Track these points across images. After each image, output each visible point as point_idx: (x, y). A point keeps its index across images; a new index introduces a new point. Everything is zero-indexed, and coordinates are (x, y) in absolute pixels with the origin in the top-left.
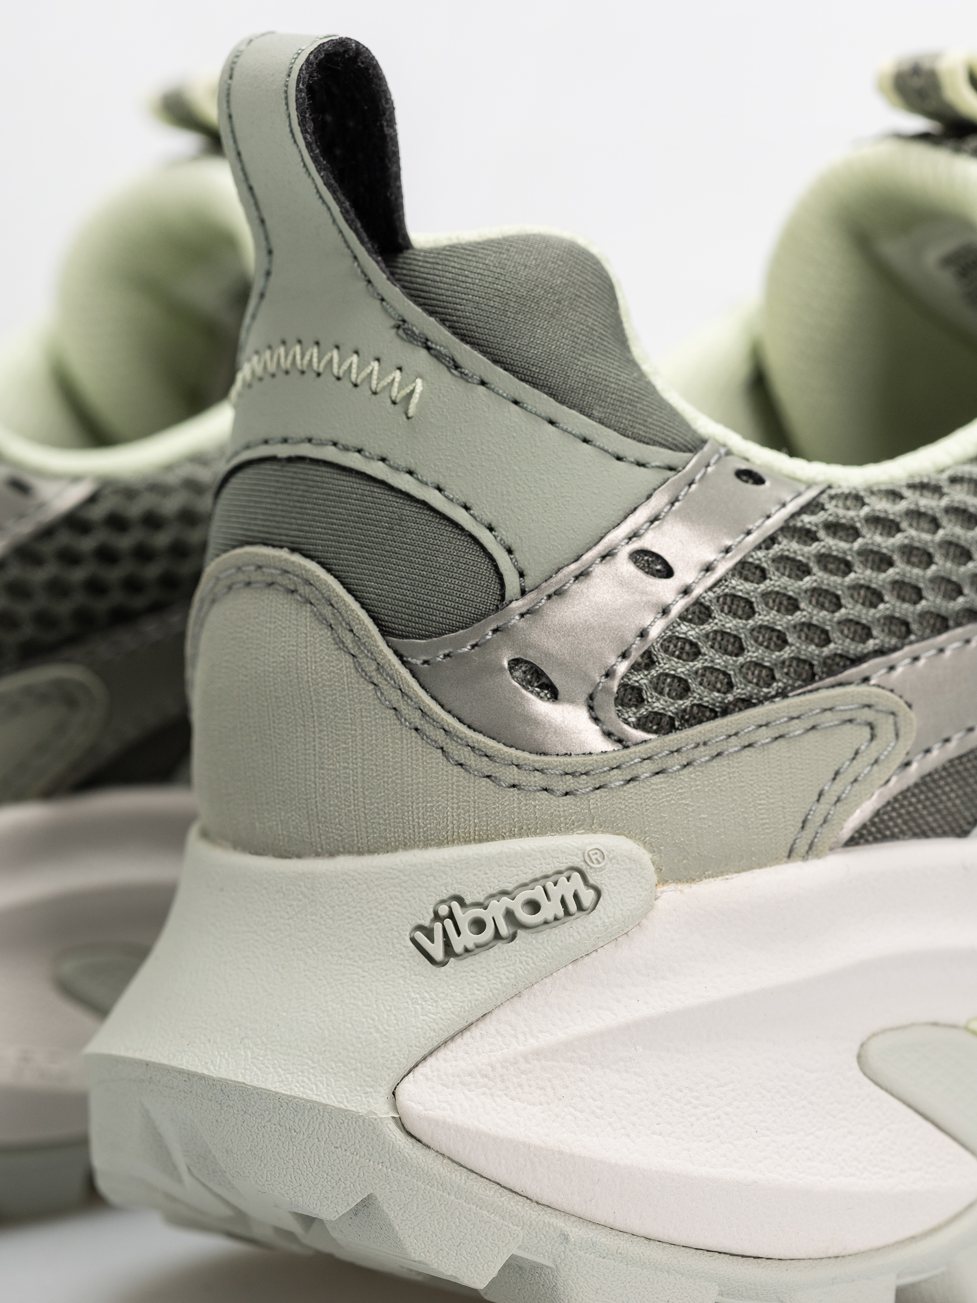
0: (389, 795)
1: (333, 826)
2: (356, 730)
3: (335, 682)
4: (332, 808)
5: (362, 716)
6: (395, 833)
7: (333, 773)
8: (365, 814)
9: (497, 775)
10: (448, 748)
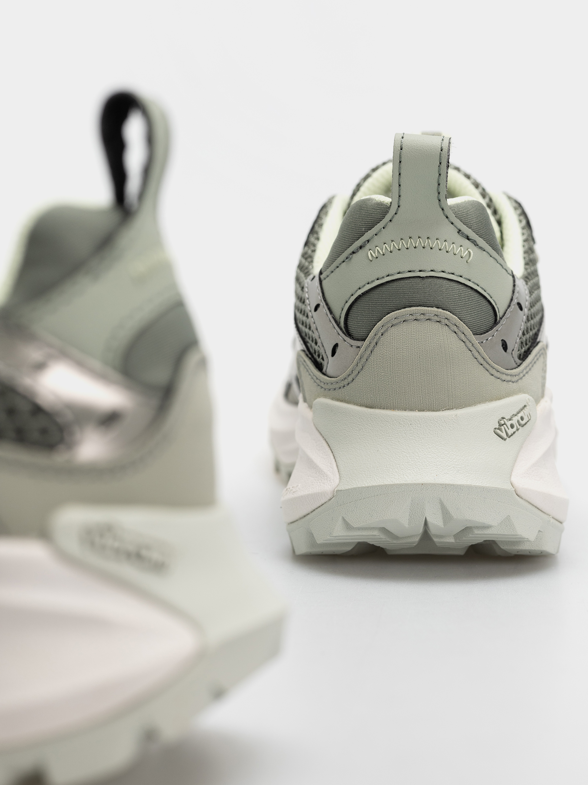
0: (476, 387)
1: (458, 399)
2: (465, 366)
3: (459, 351)
4: (458, 393)
5: (467, 362)
6: (477, 399)
7: (458, 381)
8: (469, 394)
9: (501, 377)
10: (490, 370)
